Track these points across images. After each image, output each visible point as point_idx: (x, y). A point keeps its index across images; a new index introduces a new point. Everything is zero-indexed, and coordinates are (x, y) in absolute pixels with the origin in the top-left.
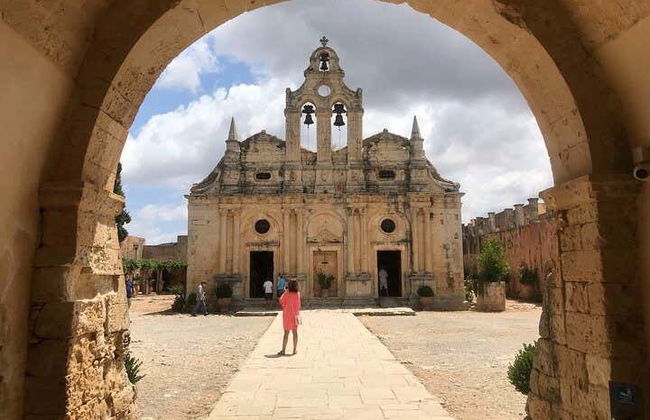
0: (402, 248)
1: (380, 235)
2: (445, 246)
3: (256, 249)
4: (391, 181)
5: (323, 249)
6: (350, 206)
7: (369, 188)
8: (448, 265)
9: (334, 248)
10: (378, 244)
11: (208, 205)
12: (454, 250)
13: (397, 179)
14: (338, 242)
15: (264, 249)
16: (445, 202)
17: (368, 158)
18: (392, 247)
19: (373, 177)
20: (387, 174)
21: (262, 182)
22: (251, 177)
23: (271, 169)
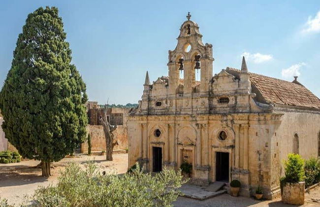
0: (230, 151)
1: (217, 142)
2: (258, 152)
3: (154, 145)
4: (225, 105)
5: (185, 148)
6: (198, 122)
7: (211, 111)
8: (260, 166)
9: (191, 148)
10: (215, 147)
11: (135, 120)
12: (265, 156)
13: (230, 103)
14: (193, 145)
15: (158, 146)
16: (259, 120)
17: (212, 90)
18: (223, 150)
19: (215, 102)
20: (224, 100)
21: (158, 107)
22: (153, 105)
23: (162, 100)
